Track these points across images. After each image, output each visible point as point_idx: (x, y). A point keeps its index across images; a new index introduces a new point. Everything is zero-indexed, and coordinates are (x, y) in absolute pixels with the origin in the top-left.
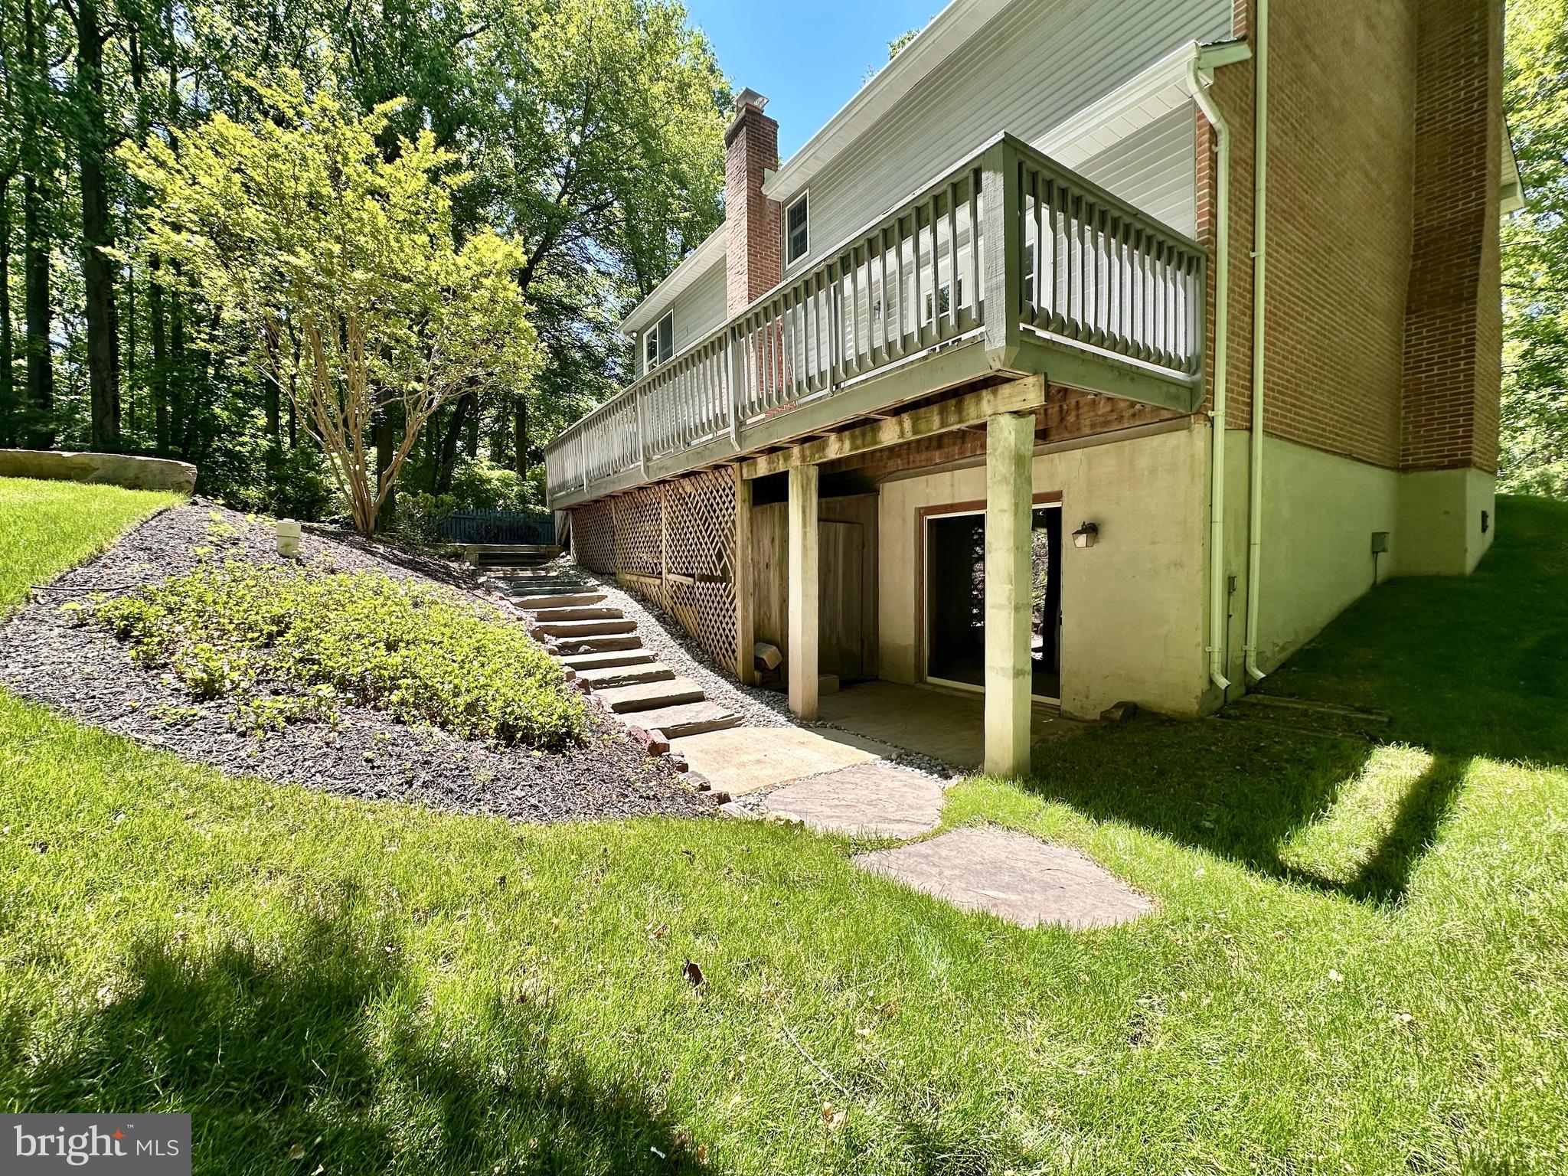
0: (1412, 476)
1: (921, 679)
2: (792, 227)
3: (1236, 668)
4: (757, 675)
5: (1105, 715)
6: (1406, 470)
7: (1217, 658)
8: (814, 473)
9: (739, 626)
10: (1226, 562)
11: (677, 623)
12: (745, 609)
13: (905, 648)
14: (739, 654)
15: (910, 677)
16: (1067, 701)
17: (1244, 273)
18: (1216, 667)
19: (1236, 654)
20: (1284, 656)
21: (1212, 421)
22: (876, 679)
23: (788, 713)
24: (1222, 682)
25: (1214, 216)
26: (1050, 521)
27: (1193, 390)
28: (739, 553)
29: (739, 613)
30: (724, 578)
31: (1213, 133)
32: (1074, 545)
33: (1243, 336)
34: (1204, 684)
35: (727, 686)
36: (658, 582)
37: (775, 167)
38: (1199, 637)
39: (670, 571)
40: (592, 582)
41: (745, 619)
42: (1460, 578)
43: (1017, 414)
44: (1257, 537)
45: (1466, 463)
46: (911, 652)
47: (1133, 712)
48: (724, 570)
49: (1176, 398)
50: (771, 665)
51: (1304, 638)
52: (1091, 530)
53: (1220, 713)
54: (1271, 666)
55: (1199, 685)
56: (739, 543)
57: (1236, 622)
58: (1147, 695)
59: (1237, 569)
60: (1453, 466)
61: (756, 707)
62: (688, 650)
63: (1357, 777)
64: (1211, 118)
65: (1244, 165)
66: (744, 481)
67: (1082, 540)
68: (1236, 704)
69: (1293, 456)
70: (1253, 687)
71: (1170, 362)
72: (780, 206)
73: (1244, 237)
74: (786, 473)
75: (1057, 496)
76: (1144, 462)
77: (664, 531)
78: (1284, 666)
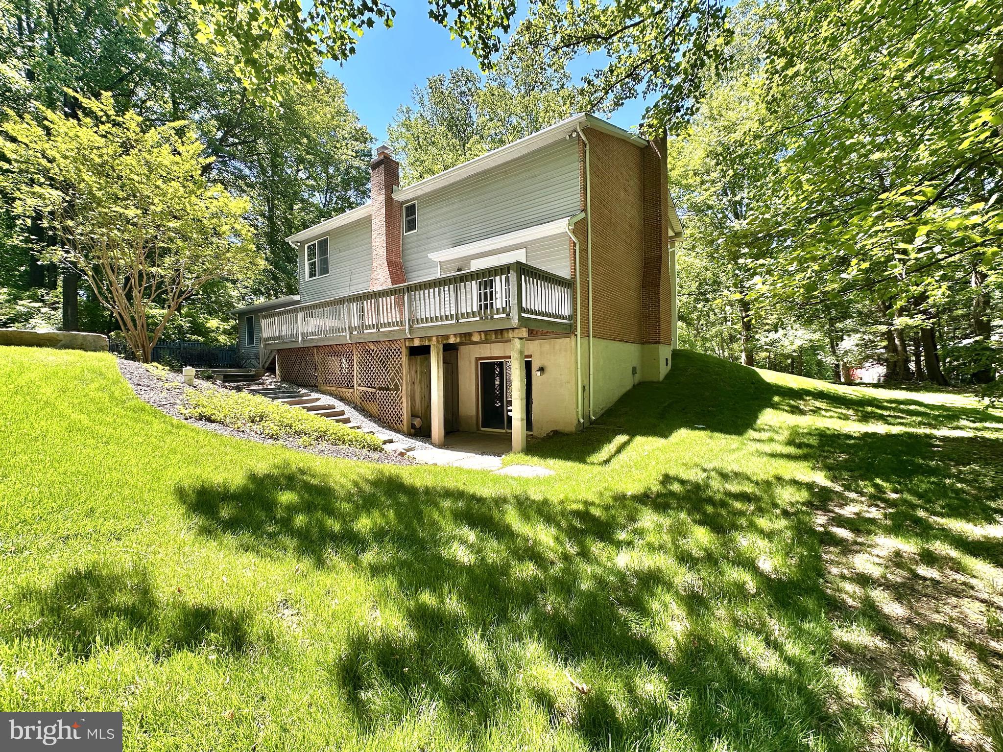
0: (646, 346)
1: (478, 429)
2: (407, 216)
3: (586, 416)
4: (413, 431)
5: (547, 435)
6: (643, 343)
7: (580, 413)
8: (441, 347)
9: (404, 410)
10: (582, 381)
11: (364, 410)
12: (407, 402)
13: (471, 417)
14: (405, 422)
15: (474, 428)
16: (535, 432)
17: (585, 284)
18: (580, 416)
19: (586, 411)
20: (603, 411)
21: (576, 335)
22: (458, 431)
23: (431, 444)
24: (582, 421)
25: (575, 269)
26: (528, 366)
27: (570, 325)
28: (404, 378)
29: (405, 404)
30: (397, 388)
31: (574, 243)
32: (536, 374)
33: (585, 306)
34: (576, 422)
35: (401, 436)
36: (352, 390)
37: (398, 184)
38: (575, 406)
39: (359, 385)
40: (303, 391)
41: (407, 407)
42: (658, 382)
43: (521, 339)
44: (591, 373)
45: (658, 342)
46: (474, 419)
47: (556, 433)
48: (396, 386)
49: (566, 329)
50: (418, 426)
51: (609, 405)
52: (542, 369)
53: (582, 431)
54: (598, 416)
55: (575, 422)
56: (404, 374)
57: (586, 401)
58: (559, 428)
59: (586, 382)
60: (656, 343)
61: (417, 443)
62: (375, 422)
63: (610, 442)
64: (574, 239)
65: (584, 250)
66: (406, 347)
67: (539, 373)
68: (587, 428)
69: (603, 343)
70: (592, 422)
71: (563, 317)
72: (401, 204)
73: (585, 274)
74: (429, 346)
75: (530, 356)
76: (557, 347)
77: (355, 366)
78: (602, 415)
